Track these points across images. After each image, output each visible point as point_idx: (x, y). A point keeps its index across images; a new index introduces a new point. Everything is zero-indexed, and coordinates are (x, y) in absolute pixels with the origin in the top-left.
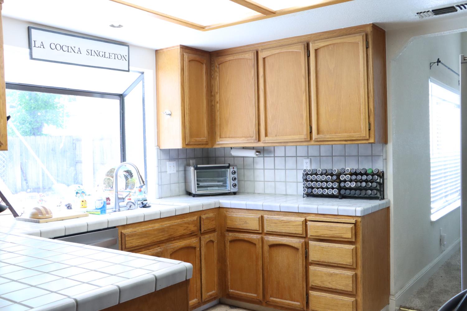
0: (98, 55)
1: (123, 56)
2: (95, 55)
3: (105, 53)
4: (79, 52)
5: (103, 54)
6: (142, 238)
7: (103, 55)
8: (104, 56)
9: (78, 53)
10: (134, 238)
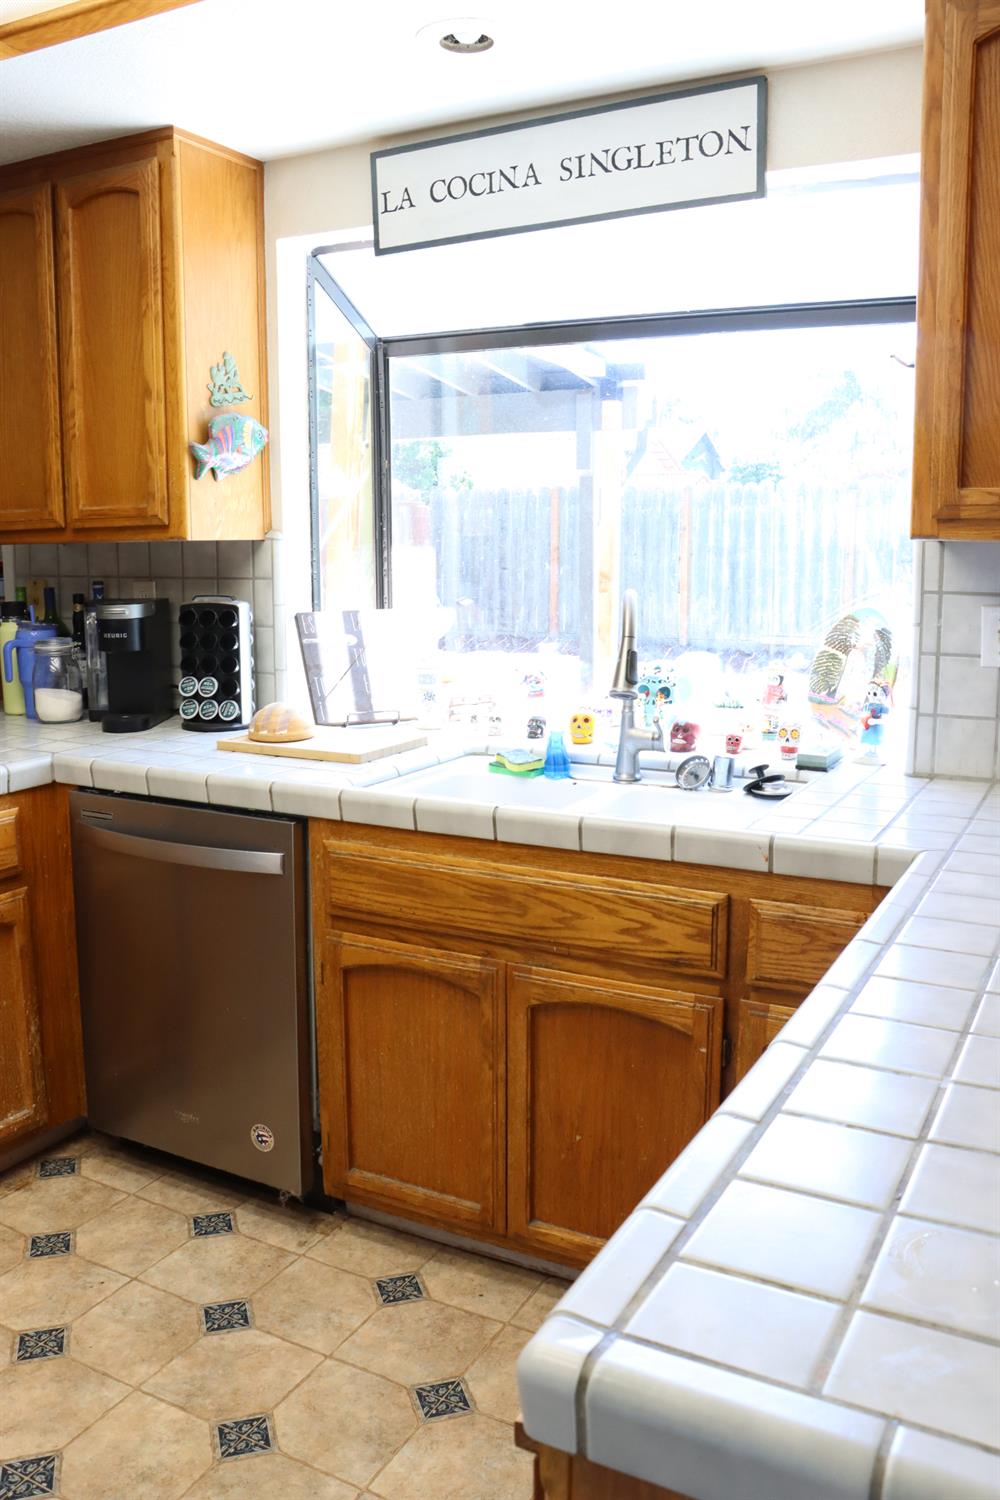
0: (610, 167)
1: (731, 134)
2: (597, 169)
3: (639, 148)
4: (531, 181)
5: (634, 154)
6: (399, 891)
7: (629, 161)
8: (634, 163)
9: (526, 185)
10: (364, 879)
